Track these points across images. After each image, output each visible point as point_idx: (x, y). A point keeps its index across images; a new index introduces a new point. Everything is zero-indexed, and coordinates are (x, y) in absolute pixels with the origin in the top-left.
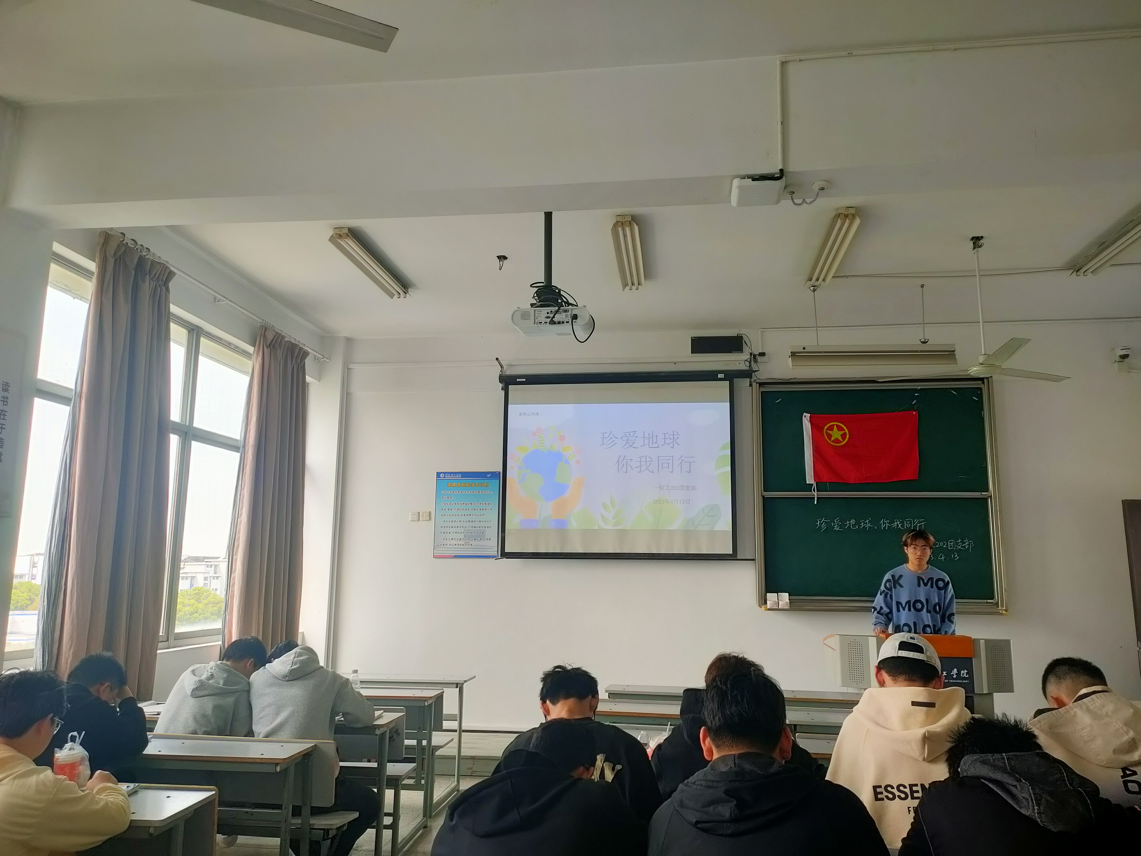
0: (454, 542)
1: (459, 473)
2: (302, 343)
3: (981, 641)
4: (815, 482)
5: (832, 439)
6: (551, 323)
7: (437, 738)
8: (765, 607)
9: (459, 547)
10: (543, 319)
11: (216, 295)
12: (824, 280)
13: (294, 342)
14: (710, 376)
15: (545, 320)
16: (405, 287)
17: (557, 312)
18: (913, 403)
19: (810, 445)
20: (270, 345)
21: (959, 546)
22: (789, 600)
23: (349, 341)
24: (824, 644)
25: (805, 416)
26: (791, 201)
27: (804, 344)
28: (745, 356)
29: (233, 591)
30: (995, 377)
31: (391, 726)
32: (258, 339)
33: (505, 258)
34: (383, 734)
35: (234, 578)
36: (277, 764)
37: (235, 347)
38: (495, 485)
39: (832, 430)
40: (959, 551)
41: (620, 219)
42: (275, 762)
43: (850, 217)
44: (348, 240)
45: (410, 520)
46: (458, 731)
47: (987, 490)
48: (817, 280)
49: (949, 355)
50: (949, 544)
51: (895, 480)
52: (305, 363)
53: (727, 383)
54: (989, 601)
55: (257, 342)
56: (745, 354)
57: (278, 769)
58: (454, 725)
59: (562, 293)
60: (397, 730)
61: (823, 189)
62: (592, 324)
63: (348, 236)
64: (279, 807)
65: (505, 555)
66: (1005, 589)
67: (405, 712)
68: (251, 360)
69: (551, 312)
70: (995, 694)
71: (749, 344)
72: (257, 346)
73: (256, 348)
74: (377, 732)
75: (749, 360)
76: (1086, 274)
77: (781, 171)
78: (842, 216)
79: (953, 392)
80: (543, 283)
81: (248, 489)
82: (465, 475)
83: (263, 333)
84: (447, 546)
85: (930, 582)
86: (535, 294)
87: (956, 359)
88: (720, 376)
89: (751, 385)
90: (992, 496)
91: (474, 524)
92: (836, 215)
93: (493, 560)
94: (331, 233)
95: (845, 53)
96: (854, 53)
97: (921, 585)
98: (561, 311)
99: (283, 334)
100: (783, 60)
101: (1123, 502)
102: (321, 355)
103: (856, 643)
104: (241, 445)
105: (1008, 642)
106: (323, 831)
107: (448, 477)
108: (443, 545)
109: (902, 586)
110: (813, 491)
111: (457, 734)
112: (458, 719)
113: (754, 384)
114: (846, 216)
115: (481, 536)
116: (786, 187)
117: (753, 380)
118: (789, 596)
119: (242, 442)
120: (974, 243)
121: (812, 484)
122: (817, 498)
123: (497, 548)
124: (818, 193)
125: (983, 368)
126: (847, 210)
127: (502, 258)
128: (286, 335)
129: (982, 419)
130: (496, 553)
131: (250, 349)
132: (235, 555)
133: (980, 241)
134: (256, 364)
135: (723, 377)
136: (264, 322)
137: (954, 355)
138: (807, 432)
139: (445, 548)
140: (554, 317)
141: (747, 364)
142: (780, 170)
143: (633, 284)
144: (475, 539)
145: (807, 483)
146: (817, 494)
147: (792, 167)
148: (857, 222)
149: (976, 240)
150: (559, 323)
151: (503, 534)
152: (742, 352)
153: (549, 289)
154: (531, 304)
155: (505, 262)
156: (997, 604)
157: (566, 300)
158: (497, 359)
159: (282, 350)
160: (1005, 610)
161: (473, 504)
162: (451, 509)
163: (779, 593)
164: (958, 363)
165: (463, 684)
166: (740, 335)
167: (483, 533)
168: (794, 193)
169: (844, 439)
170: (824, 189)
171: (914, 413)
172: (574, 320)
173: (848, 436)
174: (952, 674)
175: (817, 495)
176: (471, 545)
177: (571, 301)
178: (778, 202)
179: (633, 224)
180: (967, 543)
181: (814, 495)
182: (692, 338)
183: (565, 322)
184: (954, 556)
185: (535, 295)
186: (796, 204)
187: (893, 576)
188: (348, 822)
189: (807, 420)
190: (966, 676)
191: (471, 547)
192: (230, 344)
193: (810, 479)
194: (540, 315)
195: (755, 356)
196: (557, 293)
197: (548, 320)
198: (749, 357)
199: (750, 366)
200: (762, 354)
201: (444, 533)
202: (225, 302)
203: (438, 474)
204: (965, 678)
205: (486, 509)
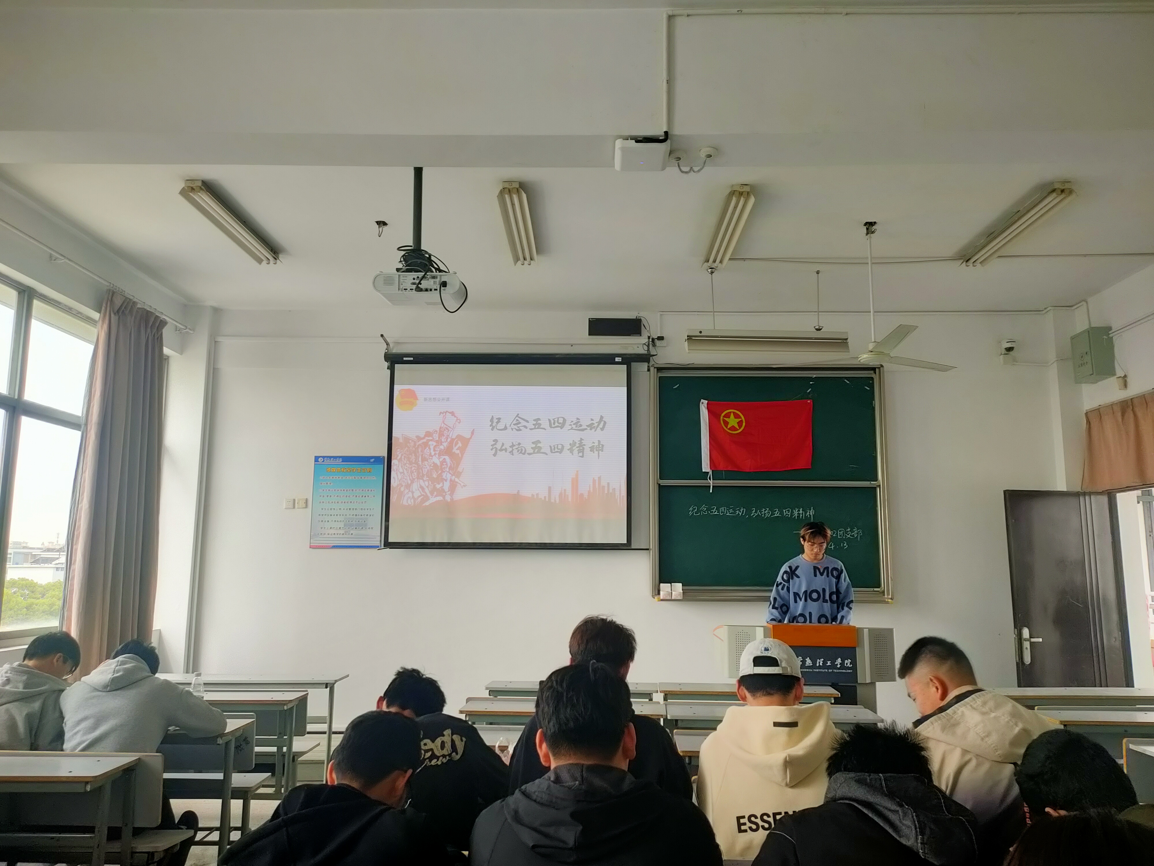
0: (332, 531)
1: (340, 457)
2: (158, 311)
3: (865, 630)
4: (711, 471)
5: (729, 426)
6: (418, 289)
7: (299, 744)
8: (658, 598)
9: (338, 536)
10: (409, 286)
11: (52, 253)
12: (721, 262)
13: (149, 310)
14: (607, 359)
15: (411, 287)
16: (274, 252)
17: (423, 277)
18: (808, 391)
19: (707, 432)
20: (118, 311)
21: (848, 535)
22: (683, 590)
23: (217, 311)
24: (714, 634)
25: (703, 403)
26: (677, 168)
27: (700, 328)
28: (643, 339)
29: (72, 585)
30: (887, 366)
31: (238, 734)
32: (104, 305)
33: (385, 224)
34: (227, 744)
35: (74, 570)
36: (87, 783)
37: (77, 312)
38: (380, 470)
39: (729, 417)
40: (848, 540)
41: (507, 185)
42: (84, 781)
43: (745, 194)
44: (202, 195)
45: (284, 508)
46: (327, 733)
47: (876, 479)
48: (714, 261)
49: (841, 343)
50: (839, 533)
51: (789, 469)
52: (162, 333)
53: (625, 367)
54: (876, 589)
55: (103, 308)
56: (644, 337)
57: (88, 788)
58: (324, 727)
59: (433, 258)
60: (246, 738)
61: (709, 156)
62: (464, 294)
63: (201, 189)
64: (91, 830)
65: (388, 545)
66: (891, 577)
67: (255, 717)
68: (96, 328)
69: (418, 277)
70: (877, 683)
71: (648, 329)
72: (103, 311)
73: (102, 314)
74: (220, 741)
75: (647, 344)
76: (975, 264)
77: (666, 133)
78: (737, 194)
79: (847, 381)
80: (411, 246)
81: (90, 472)
82: (347, 459)
83: (110, 298)
84: (325, 536)
85: (826, 571)
86: (402, 258)
87: (848, 347)
88: (618, 359)
89: (649, 370)
90: (880, 485)
91: (355, 512)
92: (730, 193)
93: (375, 551)
94: (182, 185)
95: (735, 11)
96: (745, 10)
97: (817, 575)
98: (429, 276)
99: (135, 300)
100: (670, 13)
101: (1005, 492)
102: (183, 325)
103: (744, 634)
104: (83, 422)
105: (891, 631)
106: (147, 855)
107: (327, 461)
108: (321, 534)
109: (798, 577)
110: (708, 479)
111: (326, 736)
112: (328, 721)
113: (652, 369)
114: (741, 194)
115: (362, 524)
116: (671, 153)
117: (651, 364)
118: (682, 586)
119: (84, 418)
120: (867, 229)
121: (708, 473)
122: (713, 486)
123: (379, 537)
124: (705, 161)
125: (872, 356)
126: (741, 187)
127: (382, 224)
128: (140, 302)
129: (873, 409)
130: (379, 542)
131: (96, 316)
132: (75, 545)
133: (874, 227)
134: (102, 331)
135: (621, 361)
136: (112, 286)
137: (847, 343)
138: (704, 420)
139: (323, 537)
140: (420, 283)
141: (646, 348)
142: (664, 132)
143: (525, 259)
144: (356, 528)
145: (703, 471)
146: (713, 482)
147: (677, 131)
148: (752, 200)
149: (870, 225)
150: (426, 290)
151: (387, 523)
152: (641, 336)
153: (417, 253)
154: (397, 269)
155: (385, 228)
156: (883, 592)
157: (437, 267)
158: (382, 336)
159: (133, 317)
160: (891, 599)
161: (354, 490)
162: (331, 496)
163: (672, 584)
164: (850, 351)
165: (334, 684)
166: (639, 318)
167: (365, 522)
168: (680, 159)
169: (740, 426)
170: (711, 156)
171: (809, 402)
172: (442, 288)
173: (744, 424)
174: (836, 663)
175: (713, 484)
176: (352, 534)
177: (442, 268)
178: (663, 169)
179: (522, 192)
180: (856, 532)
181: (710, 484)
182: (590, 319)
183: (433, 290)
184: (843, 545)
185: (402, 260)
186: (683, 172)
187: (790, 567)
188: (180, 842)
189: (705, 407)
190: (849, 666)
191: (350, 536)
192: (70, 309)
193: (706, 467)
194: (405, 281)
195: (653, 340)
196: (426, 259)
197: (414, 287)
198: (647, 340)
199: (648, 350)
200: (661, 338)
201: (322, 521)
202: (63, 261)
203: (317, 459)
204: (849, 668)
205: (368, 496)
